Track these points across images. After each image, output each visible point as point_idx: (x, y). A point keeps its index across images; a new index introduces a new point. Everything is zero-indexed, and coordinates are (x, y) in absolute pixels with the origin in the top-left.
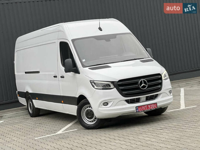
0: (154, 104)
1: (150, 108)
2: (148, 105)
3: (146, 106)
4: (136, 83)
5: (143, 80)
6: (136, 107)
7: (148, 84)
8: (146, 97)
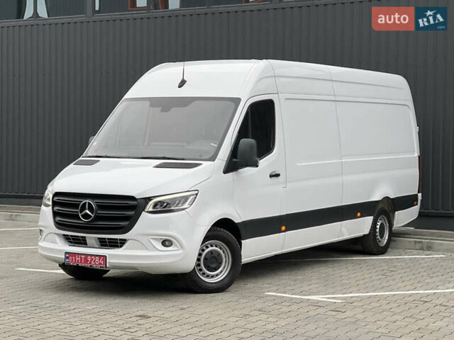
0: (100, 256)
1: (90, 263)
2: (87, 255)
3: (83, 257)
4: (76, 206)
5: (87, 201)
6: (66, 253)
7: (99, 212)
8: (99, 238)
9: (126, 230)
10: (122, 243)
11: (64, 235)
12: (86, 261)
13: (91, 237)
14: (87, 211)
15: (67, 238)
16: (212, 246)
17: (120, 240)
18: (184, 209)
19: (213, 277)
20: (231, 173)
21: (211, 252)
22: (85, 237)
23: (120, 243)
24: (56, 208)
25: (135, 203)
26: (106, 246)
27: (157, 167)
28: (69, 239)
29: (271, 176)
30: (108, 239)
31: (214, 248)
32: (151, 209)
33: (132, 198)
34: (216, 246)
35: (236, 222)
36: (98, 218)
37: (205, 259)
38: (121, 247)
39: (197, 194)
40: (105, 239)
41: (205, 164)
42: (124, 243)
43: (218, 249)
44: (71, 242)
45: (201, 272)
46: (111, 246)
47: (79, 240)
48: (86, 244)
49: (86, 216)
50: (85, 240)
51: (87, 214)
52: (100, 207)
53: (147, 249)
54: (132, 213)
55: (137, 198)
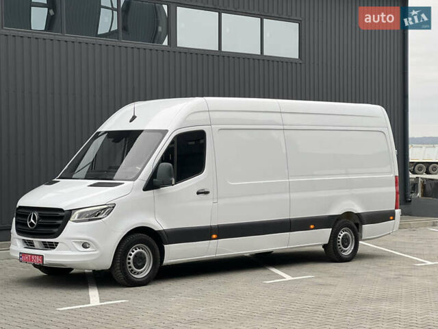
0: (40, 256)
1: (33, 261)
2: (32, 255)
3: (29, 256)
4: (26, 216)
5: (33, 213)
6: (21, 253)
7: (39, 221)
8: (42, 242)
9: (57, 235)
11: (23, 240)
12: (31, 259)
13: (37, 241)
14: (32, 221)
15: (25, 242)
17: (54, 243)
18: (101, 219)
20: (151, 191)
22: (33, 241)
25: (64, 214)
27: (91, 186)
29: (198, 193)
30: (48, 242)
32: (76, 218)
33: (61, 210)
35: (156, 230)
36: (39, 226)
38: (54, 248)
39: (113, 207)
40: (46, 242)
41: (126, 183)
42: (56, 246)
46: (51, 248)
47: (30, 243)
48: (33, 246)
49: (32, 224)
50: (33, 243)
52: (41, 217)
53: (70, 250)
54: (60, 222)
55: (65, 209)
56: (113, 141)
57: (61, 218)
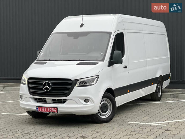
0: (54, 108)
1: (49, 111)
2: (47, 107)
3: (45, 108)
4: (41, 84)
5: (47, 82)
6: (37, 107)
7: (53, 87)
8: (52, 99)
9: (67, 95)
10: (64, 101)
11: (34, 98)
12: (47, 110)
13: (49, 99)
14: (47, 87)
15: (36, 99)
16: (104, 101)
17: (63, 100)
18: (94, 84)
19: (104, 115)
20: (111, 67)
21: (104, 104)
22: (46, 99)
23: (63, 101)
24: (30, 85)
25: (71, 82)
26: (56, 103)
28: (37, 100)
29: (124, 68)
30: (57, 99)
31: (105, 102)
32: (78, 85)
33: (70, 80)
34: (106, 101)
35: (113, 89)
36: (53, 90)
37: (101, 107)
38: (64, 103)
39: (98, 77)
40: (56, 99)
41: (100, 63)
43: (106, 102)
44: (38, 101)
45: (99, 114)
46: (58, 103)
47: (42, 100)
48: (46, 102)
49: (47, 89)
50: (46, 100)
51: (47, 88)
52: (54, 84)
53: (78, 104)
54: (70, 87)
55: (72, 79)
56: (74, 38)
57: (70, 84)
